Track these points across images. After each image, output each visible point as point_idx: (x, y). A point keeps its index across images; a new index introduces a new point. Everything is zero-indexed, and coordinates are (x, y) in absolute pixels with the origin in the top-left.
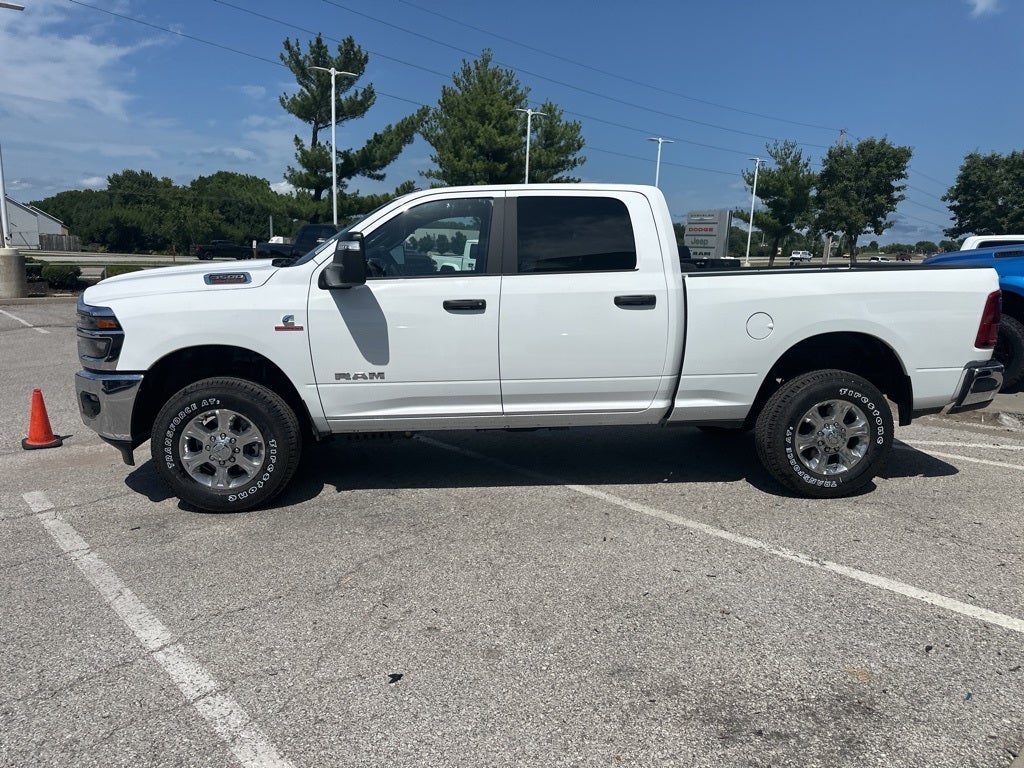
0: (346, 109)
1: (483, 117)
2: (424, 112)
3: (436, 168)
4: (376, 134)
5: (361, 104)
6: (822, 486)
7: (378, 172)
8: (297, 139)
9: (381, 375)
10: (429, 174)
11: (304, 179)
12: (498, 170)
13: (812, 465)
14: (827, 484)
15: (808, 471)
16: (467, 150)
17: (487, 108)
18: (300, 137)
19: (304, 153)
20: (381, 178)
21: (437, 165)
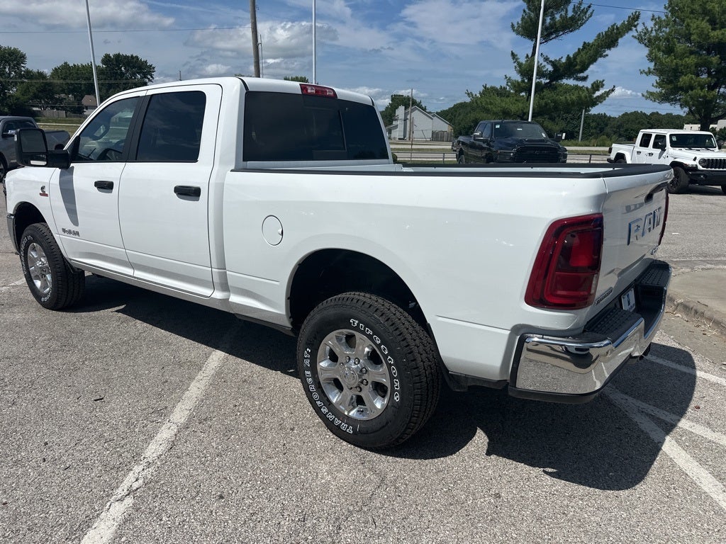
0: (558, 25)
1: (705, 12)
2: (636, 17)
3: (652, 65)
4: (585, 43)
5: (572, 18)
6: (339, 427)
7: (581, 75)
8: (513, 54)
9: (77, 233)
10: (649, 72)
11: (516, 85)
12: (711, 62)
13: (335, 398)
14: (344, 426)
15: (328, 403)
16: (680, 47)
17: (709, 6)
18: (515, 53)
19: (520, 65)
20: (584, 79)
21: (653, 64)
